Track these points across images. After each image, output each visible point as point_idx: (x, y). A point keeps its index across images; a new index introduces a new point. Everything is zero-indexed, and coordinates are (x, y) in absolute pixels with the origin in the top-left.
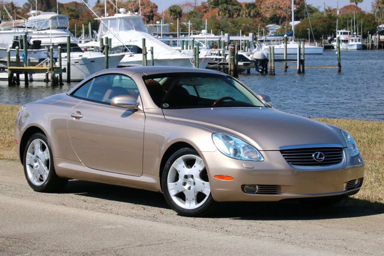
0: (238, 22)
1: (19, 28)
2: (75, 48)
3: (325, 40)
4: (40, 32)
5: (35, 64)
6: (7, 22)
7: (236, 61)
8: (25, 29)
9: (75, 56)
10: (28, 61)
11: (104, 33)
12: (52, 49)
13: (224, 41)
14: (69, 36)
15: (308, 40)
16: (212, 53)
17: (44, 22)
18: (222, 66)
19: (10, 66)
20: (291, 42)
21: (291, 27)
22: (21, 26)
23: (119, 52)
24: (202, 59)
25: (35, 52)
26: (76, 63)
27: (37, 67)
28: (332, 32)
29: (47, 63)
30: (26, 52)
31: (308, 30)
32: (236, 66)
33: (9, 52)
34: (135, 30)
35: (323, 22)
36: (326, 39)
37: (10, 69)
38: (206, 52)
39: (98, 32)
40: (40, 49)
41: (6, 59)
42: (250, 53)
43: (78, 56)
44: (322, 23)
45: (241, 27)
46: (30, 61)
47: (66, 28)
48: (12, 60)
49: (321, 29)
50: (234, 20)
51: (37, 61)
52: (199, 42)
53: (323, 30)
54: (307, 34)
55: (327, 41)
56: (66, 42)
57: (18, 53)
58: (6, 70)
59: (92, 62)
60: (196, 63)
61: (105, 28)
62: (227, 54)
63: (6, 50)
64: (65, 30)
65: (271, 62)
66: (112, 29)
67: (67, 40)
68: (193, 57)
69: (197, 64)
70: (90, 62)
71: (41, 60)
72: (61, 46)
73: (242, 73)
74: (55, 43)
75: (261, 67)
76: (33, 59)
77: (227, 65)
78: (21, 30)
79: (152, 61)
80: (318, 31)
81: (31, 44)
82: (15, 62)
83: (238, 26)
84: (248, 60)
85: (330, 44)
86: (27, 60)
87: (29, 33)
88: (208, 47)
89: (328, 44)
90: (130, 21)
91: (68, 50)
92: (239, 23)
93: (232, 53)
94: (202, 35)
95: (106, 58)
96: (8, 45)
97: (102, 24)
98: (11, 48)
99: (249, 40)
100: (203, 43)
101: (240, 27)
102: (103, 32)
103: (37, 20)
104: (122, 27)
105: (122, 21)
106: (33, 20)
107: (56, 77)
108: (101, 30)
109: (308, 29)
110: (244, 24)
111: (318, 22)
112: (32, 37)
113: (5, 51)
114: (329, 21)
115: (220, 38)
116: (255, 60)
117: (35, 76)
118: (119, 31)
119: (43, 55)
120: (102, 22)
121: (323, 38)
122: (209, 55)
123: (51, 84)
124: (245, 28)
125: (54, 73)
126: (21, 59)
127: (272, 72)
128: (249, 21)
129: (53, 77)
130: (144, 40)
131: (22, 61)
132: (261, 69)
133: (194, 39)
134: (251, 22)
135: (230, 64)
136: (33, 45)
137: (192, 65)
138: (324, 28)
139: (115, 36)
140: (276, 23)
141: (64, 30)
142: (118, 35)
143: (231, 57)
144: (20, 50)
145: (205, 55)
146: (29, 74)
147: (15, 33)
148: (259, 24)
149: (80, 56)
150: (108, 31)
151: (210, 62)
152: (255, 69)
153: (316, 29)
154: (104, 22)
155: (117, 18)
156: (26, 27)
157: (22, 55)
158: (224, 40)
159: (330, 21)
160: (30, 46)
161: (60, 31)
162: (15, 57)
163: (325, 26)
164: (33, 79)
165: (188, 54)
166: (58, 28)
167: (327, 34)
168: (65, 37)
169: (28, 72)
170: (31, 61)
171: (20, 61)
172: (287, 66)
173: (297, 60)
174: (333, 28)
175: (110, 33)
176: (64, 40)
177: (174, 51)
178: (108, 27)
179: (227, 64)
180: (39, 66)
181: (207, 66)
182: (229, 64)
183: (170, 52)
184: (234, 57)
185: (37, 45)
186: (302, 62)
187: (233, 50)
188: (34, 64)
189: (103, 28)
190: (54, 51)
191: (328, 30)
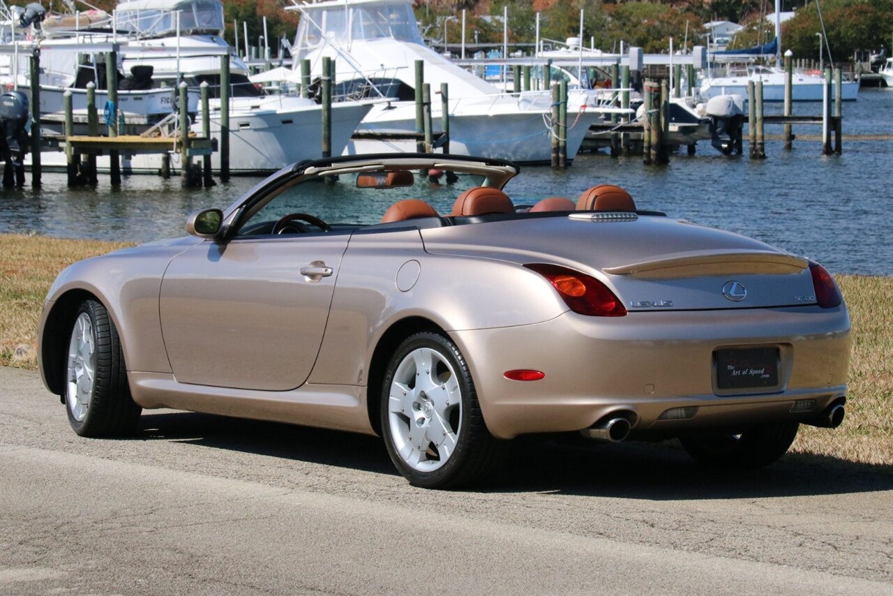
0: (631, 14)
1: (95, 33)
2: (242, 87)
3: (863, 64)
4: (147, 43)
5: (138, 130)
6: (59, 17)
7: (663, 120)
8: (109, 34)
9: (241, 106)
10: (120, 121)
11: (310, 46)
12: (186, 90)
13: (628, 67)
14: (225, 53)
15: (817, 65)
16: (599, 101)
17: (159, 17)
18: (622, 134)
19: (72, 134)
20: (772, 69)
21: (772, 28)
22: (99, 27)
23: (357, 98)
24: (575, 115)
25: (138, 98)
26: (242, 125)
27: (143, 137)
28: (882, 41)
29: (171, 127)
30: (115, 98)
31: (818, 36)
32: (663, 134)
33: (70, 98)
34: (393, 37)
35: (857, 15)
36: (866, 59)
37: (73, 143)
38: (585, 96)
39: (295, 43)
40: (150, 88)
41: (61, 116)
42: (696, 99)
43: (249, 108)
44: (854, 17)
45: (639, 27)
46: (124, 121)
47: (216, 33)
48: (77, 118)
49: (852, 33)
50: (620, 11)
51: (143, 121)
52: (560, 71)
53: (858, 38)
54: (815, 46)
55: (867, 66)
56: (217, 70)
57: (93, 99)
58: (61, 144)
59: (284, 122)
60: (559, 126)
61: (314, 33)
62: (640, 103)
63: (63, 92)
64: (215, 39)
65: (754, 125)
66: (331, 34)
67: (222, 65)
68: (552, 111)
69: (562, 128)
70: (281, 124)
71: (155, 118)
72: (207, 81)
73: (674, 152)
74: (187, 73)
75: (727, 136)
76: (133, 116)
77: (639, 133)
78: (99, 38)
79: (444, 120)
80: (843, 40)
81: (126, 76)
82: (84, 124)
83: (630, 24)
84: (691, 118)
85: (876, 75)
86: (118, 119)
87: (121, 47)
88: (584, 84)
89: (871, 73)
90: (379, 13)
91: (223, 92)
92: (632, 18)
93: (654, 100)
94: (569, 52)
95: (325, 114)
96: (65, 78)
97: (305, 22)
98: (72, 86)
99: (692, 65)
100: (570, 72)
101: (634, 29)
102: (307, 42)
103: (141, 10)
104: (360, 31)
105: (358, 13)
106: (129, 11)
107: (195, 165)
108: (304, 38)
109: (817, 34)
110: (646, 21)
111: (843, 16)
112: (127, 56)
113: (59, 94)
114: (872, 12)
115: (619, 60)
116: (710, 119)
117: (138, 161)
118: (350, 41)
119: (159, 106)
120: (306, 15)
121: (855, 58)
122: (592, 106)
123: (183, 182)
124: (648, 32)
125: (190, 153)
126: (101, 116)
127: (757, 151)
128: (659, 12)
129: (188, 164)
130: (420, 65)
131: (102, 120)
132: (725, 142)
133: (550, 61)
134: (666, 16)
135: (649, 130)
136: (130, 79)
137: (548, 131)
138: (861, 32)
139: (340, 54)
140: (727, 18)
141: (212, 39)
142: (350, 51)
143: (650, 111)
144: (97, 91)
145: (583, 104)
146: (122, 154)
147: (84, 45)
148: (688, 21)
149: (254, 107)
150: (322, 41)
151: (595, 124)
152: (710, 142)
153: (839, 33)
154: (311, 16)
155: (346, 7)
156: (114, 31)
157: (104, 105)
158: (627, 64)
159: (875, 13)
160: (122, 81)
161: (200, 40)
162: (86, 111)
163: (863, 27)
164: (131, 168)
165: (538, 101)
166: (196, 33)
167: (867, 48)
168: (216, 56)
169: (120, 151)
170: (127, 121)
171: (98, 120)
172: (793, 133)
173: (821, 119)
174: (884, 32)
175: (327, 45)
176: (212, 65)
177: (501, 94)
178: (323, 31)
179: (640, 129)
180: (150, 134)
181: (587, 133)
182: (645, 128)
183: (486, 97)
184: (658, 110)
185: (143, 77)
186: (834, 124)
187: (655, 91)
188: (134, 129)
189: (309, 34)
190: (189, 95)
191: (870, 37)
